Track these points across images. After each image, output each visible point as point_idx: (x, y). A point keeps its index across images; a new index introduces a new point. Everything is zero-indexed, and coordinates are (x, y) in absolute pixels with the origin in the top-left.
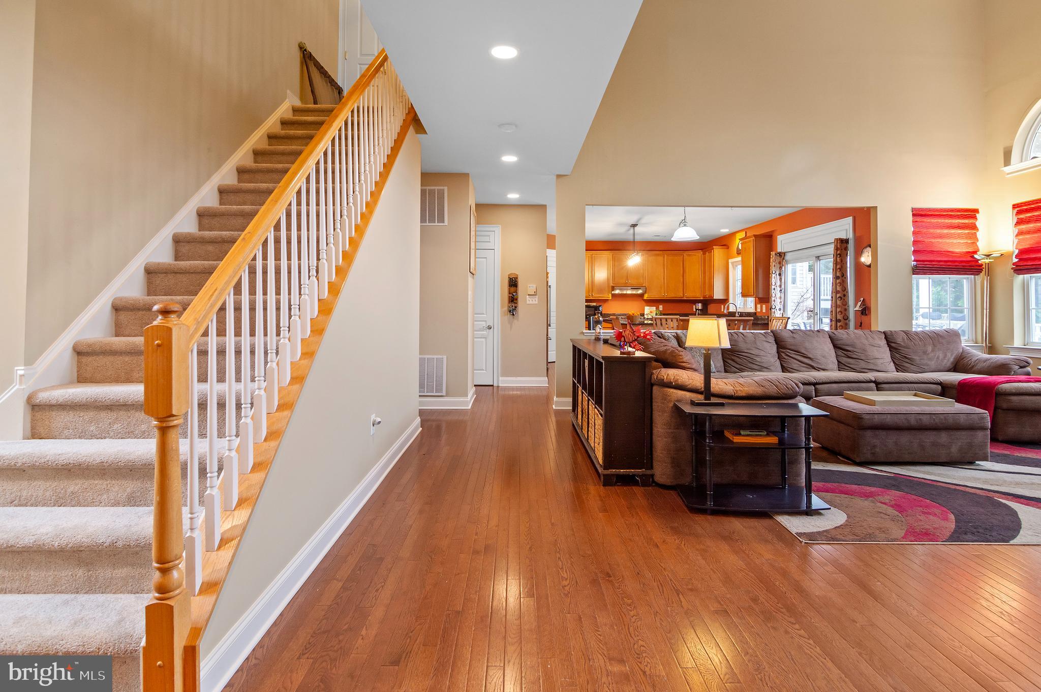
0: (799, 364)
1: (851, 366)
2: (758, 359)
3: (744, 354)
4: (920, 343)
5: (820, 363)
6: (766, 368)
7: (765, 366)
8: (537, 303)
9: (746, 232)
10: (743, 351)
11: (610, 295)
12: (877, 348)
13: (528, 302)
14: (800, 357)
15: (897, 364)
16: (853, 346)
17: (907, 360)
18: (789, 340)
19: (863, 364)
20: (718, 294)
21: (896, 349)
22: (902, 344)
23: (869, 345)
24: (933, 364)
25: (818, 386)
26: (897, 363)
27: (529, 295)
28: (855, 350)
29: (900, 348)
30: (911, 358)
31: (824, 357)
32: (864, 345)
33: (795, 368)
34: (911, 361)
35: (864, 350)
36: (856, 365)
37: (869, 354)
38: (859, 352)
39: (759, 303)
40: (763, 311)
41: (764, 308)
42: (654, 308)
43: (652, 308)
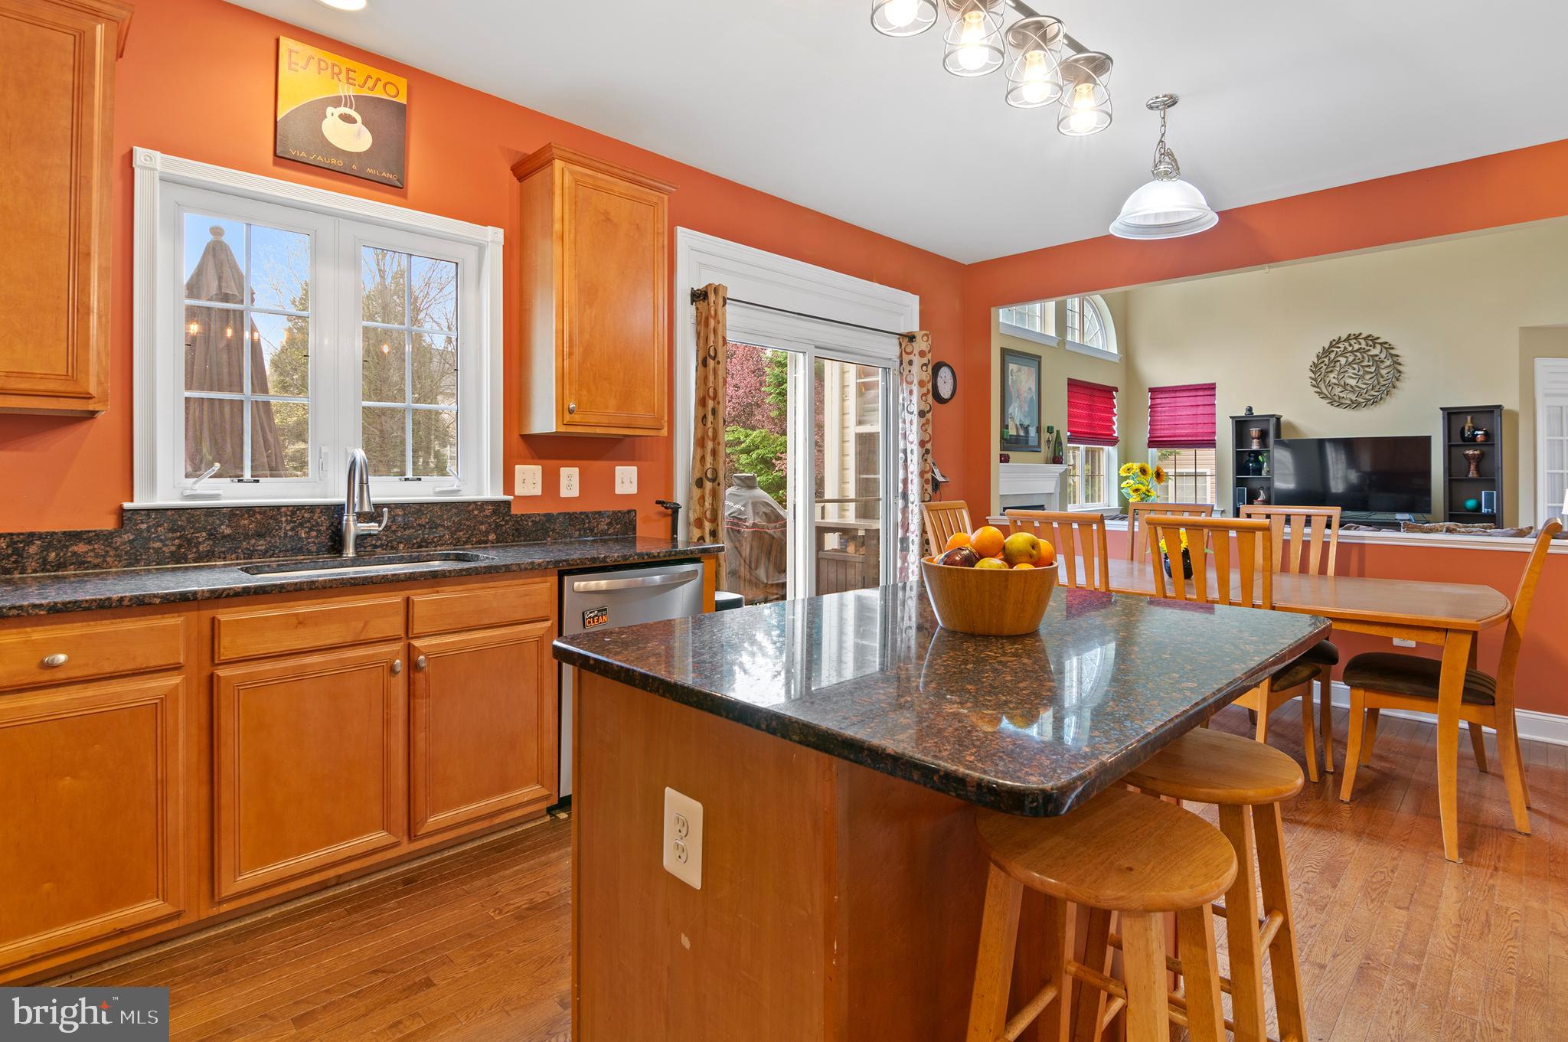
9: (408, 86)
39: (533, 458)
40: (564, 493)
41: (570, 480)
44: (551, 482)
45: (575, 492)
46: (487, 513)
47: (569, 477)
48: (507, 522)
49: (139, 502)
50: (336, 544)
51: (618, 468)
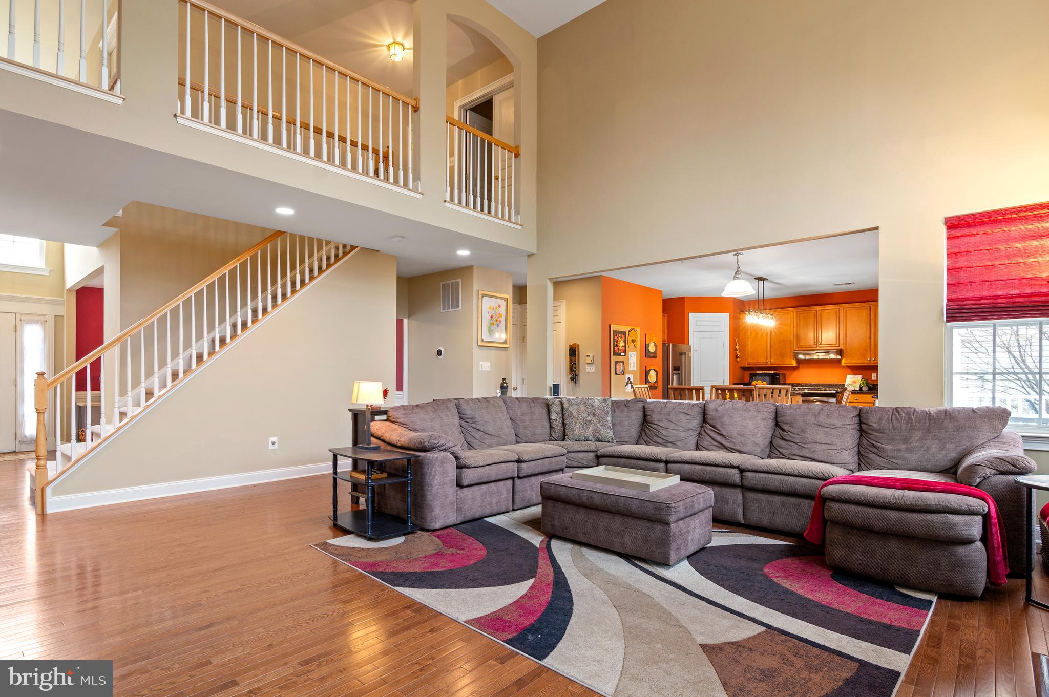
0: (710, 442)
1: (781, 450)
2: (663, 432)
3: (653, 426)
4: (904, 425)
5: (733, 443)
6: (671, 443)
7: (670, 441)
8: (594, 371)
10: (654, 422)
11: (795, 361)
12: (826, 429)
13: (587, 371)
14: (713, 433)
15: (862, 455)
16: (791, 425)
17: (875, 450)
18: (711, 413)
19: (794, 449)
21: (866, 433)
22: (875, 425)
23: (815, 424)
24: (914, 459)
25: (669, 465)
26: (862, 453)
27: (588, 364)
28: (792, 430)
29: (870, 431)
30: (881, 447)
31: (742, 435)
32: (807, 424)
33: (706, 447)
34: (879, 452)
35: (803, 431)
36: (787, 449)
37: (808, 436)
38: (796, 432)
42: (860, 377)
43: (857, 376)
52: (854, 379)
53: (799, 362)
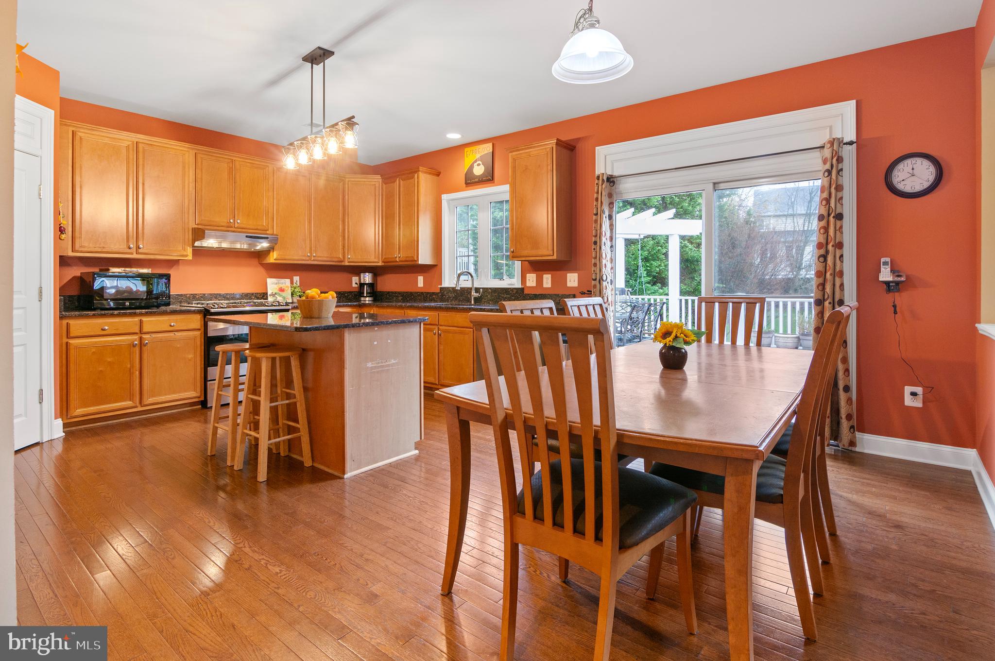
9: (493, 144)
11: (189, 251)
20: (425, 258)
39: (533, 271)
40: (545, 285)
41: (547, 280)
42: (288, 281)
43: (283, 281)
44: (540, 281)
45: (549, 285)
46: (514, 292)
47: (547, 279)
48: (521, 296)
49: (443, 286)
50: (469, 301)
51: (568, 274)
52: (281, 286)
53: (199, 253)
